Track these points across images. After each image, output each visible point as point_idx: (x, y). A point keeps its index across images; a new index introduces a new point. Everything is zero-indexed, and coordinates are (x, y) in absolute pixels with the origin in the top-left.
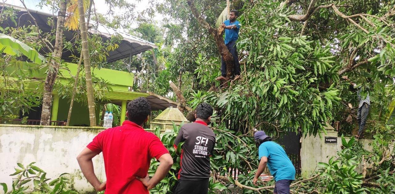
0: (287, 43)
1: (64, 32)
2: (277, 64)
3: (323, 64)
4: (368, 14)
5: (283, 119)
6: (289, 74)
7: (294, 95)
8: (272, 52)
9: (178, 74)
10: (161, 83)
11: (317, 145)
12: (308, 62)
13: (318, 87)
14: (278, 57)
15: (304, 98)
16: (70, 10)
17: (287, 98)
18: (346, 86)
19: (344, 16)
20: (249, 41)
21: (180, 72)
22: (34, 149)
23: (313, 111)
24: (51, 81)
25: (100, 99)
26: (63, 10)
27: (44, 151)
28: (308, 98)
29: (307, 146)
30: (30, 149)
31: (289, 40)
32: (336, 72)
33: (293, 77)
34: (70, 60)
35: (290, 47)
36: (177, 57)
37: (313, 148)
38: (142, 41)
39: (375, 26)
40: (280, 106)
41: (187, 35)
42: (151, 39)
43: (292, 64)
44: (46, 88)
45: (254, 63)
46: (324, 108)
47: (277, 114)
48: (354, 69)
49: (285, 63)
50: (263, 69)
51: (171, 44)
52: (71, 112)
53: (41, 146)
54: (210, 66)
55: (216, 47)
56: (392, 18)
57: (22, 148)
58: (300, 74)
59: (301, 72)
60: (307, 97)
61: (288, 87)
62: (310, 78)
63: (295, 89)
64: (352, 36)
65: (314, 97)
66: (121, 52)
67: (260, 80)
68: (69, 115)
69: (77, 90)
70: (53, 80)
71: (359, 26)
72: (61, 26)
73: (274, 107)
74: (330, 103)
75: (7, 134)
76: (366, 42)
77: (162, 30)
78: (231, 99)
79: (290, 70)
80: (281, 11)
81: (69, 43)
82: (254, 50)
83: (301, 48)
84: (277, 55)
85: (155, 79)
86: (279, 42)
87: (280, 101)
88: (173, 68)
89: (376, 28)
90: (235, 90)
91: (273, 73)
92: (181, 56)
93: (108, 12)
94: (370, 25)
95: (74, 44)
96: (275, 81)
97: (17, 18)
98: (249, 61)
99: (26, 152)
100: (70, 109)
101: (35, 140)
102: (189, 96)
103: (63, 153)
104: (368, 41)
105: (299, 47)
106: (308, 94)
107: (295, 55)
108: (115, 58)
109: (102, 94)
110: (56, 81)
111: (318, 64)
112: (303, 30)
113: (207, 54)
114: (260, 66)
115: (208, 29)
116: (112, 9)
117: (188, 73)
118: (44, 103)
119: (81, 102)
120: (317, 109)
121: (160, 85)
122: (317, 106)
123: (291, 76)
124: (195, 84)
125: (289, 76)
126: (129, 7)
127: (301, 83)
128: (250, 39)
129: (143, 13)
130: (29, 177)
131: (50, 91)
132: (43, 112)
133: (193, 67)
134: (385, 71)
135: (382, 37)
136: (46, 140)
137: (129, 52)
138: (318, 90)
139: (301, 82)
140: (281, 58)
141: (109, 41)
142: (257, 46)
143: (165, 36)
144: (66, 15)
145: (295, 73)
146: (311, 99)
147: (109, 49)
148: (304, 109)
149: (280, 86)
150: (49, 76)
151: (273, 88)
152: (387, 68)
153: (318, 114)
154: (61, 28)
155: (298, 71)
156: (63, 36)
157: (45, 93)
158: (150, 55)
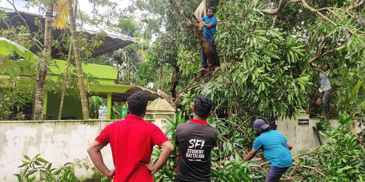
0: (262, 36)
1: (52, 32)
2: (254, 55)
3: (296, 53)
4: (335, 8)
5: (262, 105)
6: (265, 63)
7: (271, 82)
8: (249, 43)
9: (159, 66)
10: (141, 75)
11: (292, 127)
12: (281, 51)
13: (291, 74)
14: (254, 48)
15: (280, 85)
16: (57, 11)
17: (264, 85)
18: (315, 72)
19: (313, 10)
20: (227, 35)
21: (160, 64)
22: (37, 142)
23: (288, 96)
24: (42, 78)
25: (89, 93)
26: (50, 10)
27: (46, 143)
28: (283, 85)
29: (282, 128)
30: (33, 142)
31: (264, 32)
32: (307, 60)
33: (269, 66)
34: (58, 57)
35: (264, 39)
36: (157, 50)
37: (288, 130)
38: (124, 37)
39: (341, 18)
40: (258, 93)
41: (166, 29)
42: (131, 33)
43: (267, 55)
44: (38, 84)
45: (233, 55)
46: (298, 92)
47: (256, 100)
48: (322, 57)
49: (261, 53)
50: (241, 60)
51: (149, 37)
52: (62, 106)
53: (43, 139)
54: (191, 58)
55: (193, 40)
56: (355, 10)
57: (26, 142)
58: (274, 63)
59: (276, 62)
60: (282, 83)
61: (265, 75)
62: (284, 66)
63: (271, 77)
64: (321, 27)
65: (289, 83)
66: (104, 48)
67: (239, 70)
68: (61, 109)
69: (67, 85)
70: (44, 77)
71: (327, 19)
72: (49, 26)
73: (253, 93)
74: (303, 88)
75: (11, 129)
76: (333, 33)
77: (140, 24)
78: (214, 89)
79: (266, 60)
80: (255, 6)
81: (57, 41)
82: (232, 43)
83: (275, 39)
84: (253, 47)
85: (136, 71)
86: (255, 34)
87: (259, 88)
88: (154, 61)
89: (343, 20)
90: (217, 80)
91: (251, 63)
92: (160, 49)
93: (92, 11)
94: (336, 17)
95: (61, 42)
96: (253, 71)
97: (8, 20)
98: (228, 53)
99: (29, 145)
100: (62, 103)
101: (37, 134)
102: (168, 86)
103: (63, 144)
104: (335, 32)
105: (273, 38)
106: (283, 81)
107: (270, 46)
108: (98, 53)
109: (90, 88)
110: (47, 78)
111: (291, 53)
112: (274, 22)
113: (185, 47)
114: (239, 57)
115: (189, 25)
116: (96, 8)
117: (167, 64)
118: (36, 98)
119: (70, 96)
120: (292, 94)
121: (141, 77)
122: (292, 91)
123: (267, 65)
124: (174, 75)
125: (266, 65)
126: (111, 6)
127: (276, 72)
128: (228, 33)
129: (124, 11)
130: (36, 168)
131: (42, 87)
132: (36, 107)
133: (172, 59)
134: (352, 59)
135: (348, 28)
136: (47, 134)
137: (112, 47)
138: (291, 76)
139: (276, 70)
140: (257, 49)
141: (94, 38)
142: (235, 39)
143: (143, 30)
144: (53, 15)
145: (270, 62)
146: (286, 85)
147: (95, 46)
148: (280, 95)
149: (258, 75)
150: (40, 73)
151: (252, 76)
152: (353, 56)
153: (293, 99)
154: (49, 27)
155: (273, 60)
156: (51, 35)
157: (38, 90)
158: (131, 49)
